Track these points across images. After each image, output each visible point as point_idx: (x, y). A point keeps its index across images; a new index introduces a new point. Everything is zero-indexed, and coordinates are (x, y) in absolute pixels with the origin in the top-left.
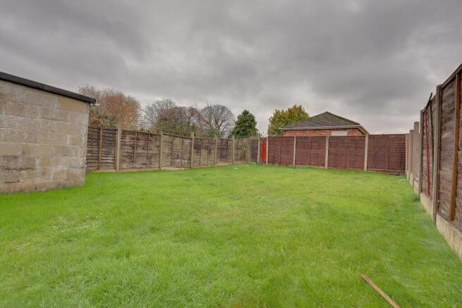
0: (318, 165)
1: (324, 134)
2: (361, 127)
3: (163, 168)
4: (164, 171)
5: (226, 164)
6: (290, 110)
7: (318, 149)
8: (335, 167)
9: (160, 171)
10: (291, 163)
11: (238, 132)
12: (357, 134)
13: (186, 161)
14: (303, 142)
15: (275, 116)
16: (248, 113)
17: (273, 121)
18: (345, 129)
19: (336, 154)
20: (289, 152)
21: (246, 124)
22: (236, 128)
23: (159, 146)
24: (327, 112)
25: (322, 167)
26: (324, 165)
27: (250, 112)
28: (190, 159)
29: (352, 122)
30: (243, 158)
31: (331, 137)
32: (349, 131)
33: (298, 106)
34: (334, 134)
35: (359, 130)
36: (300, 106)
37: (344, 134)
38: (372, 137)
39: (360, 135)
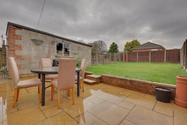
0: (147, 61)
1: (148, 50)
2: (163, 47)
3: (97, 64)
4: (98, 65)
5: (113, 62)
6: (132, 42)
7: (147, 56)
8: (153, 62)
9: (96, 65)
10: (136, 61)
11: (111, 51)
12: (161, 50)
13: (103, 62)
14: (141, 54)
15: (127, 44)
16: (114, 43)
17: (126, 46)
18: (157, 48)
19: (154, 57)
20: (136, 57)
21: (114, 47)
22: (110, 49)
23: (96, 57)
24: (149, 42)
25: (148, 62)
26: (149, 61)
27: (115, 43)
28: (103, 61)
29: (159, 45)
30: (118, 60)
31: (151, 51)
32: (158, 49)
33: (135, 40)
34: (152, 50)
35: (162, 48)
36: (136, 40)
37: (156, 50)
38: (167, 51)
39: (162, 50)
